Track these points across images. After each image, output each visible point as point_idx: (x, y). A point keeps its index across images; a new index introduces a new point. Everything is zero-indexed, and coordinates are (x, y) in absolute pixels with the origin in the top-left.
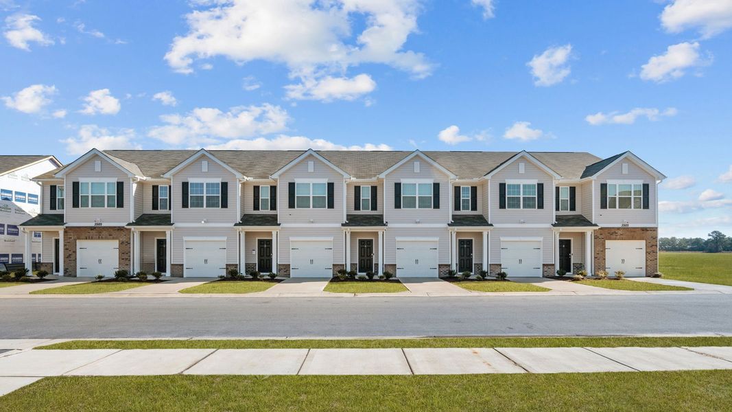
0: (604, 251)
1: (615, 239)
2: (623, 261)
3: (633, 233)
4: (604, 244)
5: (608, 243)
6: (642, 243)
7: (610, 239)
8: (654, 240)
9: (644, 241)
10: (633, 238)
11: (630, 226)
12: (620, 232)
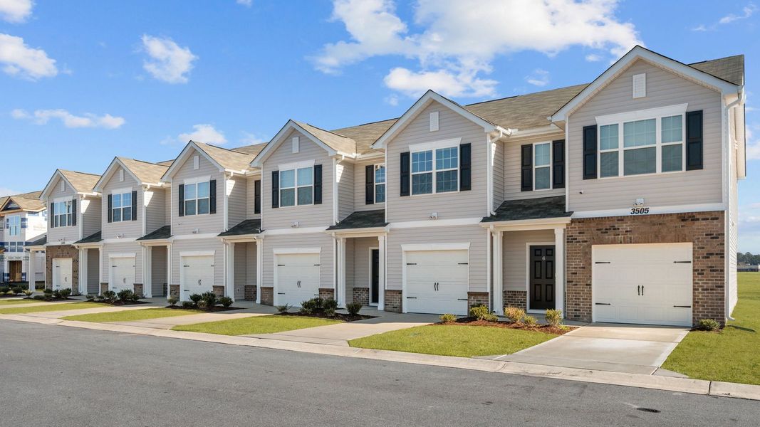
0: (587, 267)
1: (614, 242)
2: (641, 290)
3: (656, 227)
4: (587, 255)
5: (598, 251)
6: (685, 250)
7: (601, 242)
8: (715, 242)
9: (691, 244)
10: (657, 238)
11: (653, 210)
12: (625, 226)
